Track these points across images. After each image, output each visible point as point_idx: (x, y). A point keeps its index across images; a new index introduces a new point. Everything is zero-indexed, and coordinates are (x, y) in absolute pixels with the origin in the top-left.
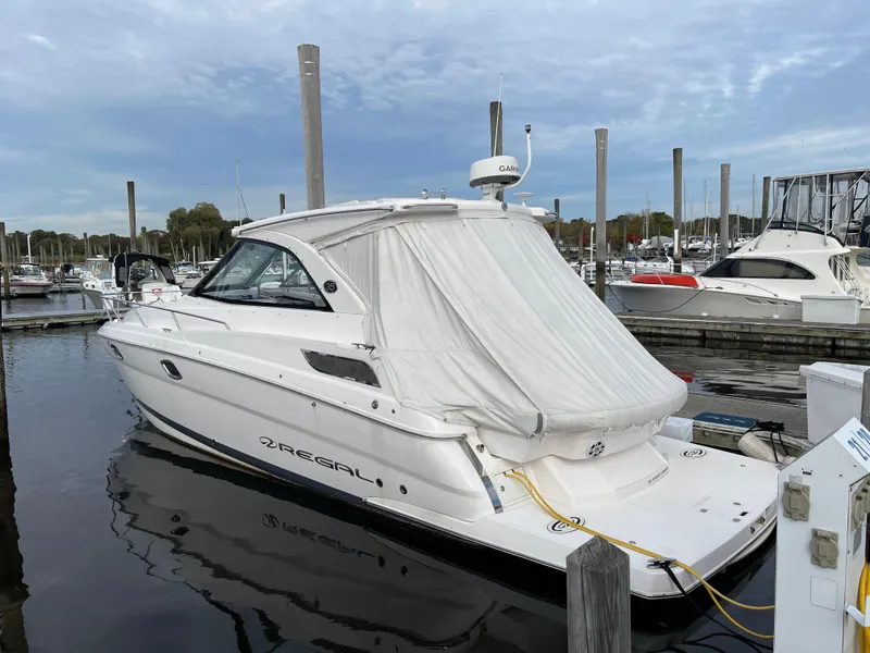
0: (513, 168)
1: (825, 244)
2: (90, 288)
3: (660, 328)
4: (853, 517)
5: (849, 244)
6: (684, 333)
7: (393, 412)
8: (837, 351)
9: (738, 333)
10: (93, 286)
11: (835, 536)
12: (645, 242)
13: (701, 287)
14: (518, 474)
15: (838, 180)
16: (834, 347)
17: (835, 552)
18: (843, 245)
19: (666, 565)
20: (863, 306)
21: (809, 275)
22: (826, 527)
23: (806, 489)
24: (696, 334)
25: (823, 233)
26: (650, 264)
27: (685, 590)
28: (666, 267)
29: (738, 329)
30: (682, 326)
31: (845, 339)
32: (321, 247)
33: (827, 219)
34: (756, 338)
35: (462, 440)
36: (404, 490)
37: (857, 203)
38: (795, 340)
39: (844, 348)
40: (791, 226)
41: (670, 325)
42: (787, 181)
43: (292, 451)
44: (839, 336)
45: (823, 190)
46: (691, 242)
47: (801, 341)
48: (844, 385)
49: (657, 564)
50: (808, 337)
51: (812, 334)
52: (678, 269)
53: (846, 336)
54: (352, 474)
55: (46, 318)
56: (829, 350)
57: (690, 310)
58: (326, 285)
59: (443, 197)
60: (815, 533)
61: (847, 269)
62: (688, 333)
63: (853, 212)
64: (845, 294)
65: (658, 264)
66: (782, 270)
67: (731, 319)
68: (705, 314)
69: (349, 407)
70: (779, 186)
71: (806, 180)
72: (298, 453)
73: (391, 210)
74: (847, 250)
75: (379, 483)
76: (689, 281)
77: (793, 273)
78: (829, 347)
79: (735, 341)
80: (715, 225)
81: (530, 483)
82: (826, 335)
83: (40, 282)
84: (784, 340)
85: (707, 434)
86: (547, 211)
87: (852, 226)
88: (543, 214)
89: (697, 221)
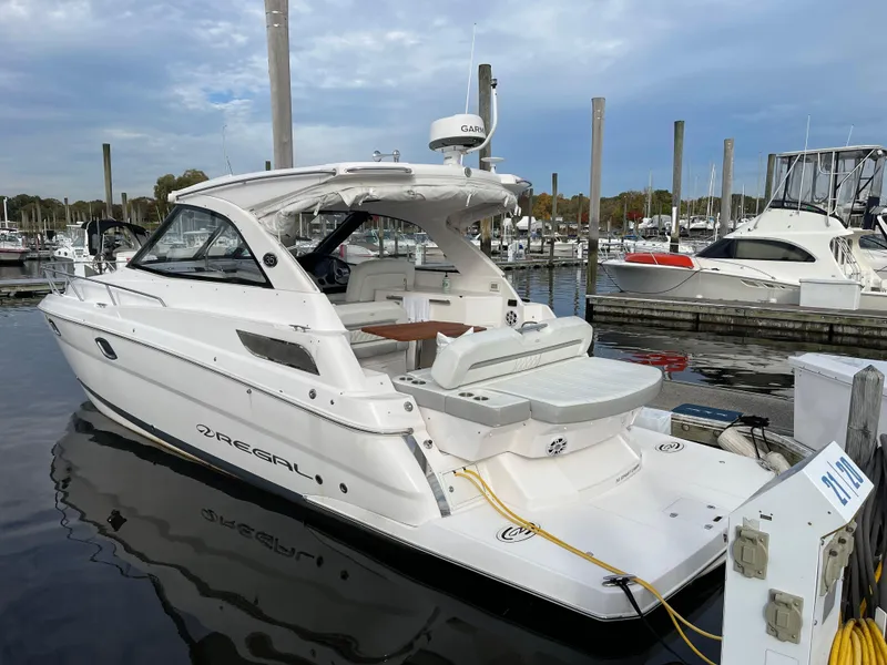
0: (477, 129)
1: (828, 225)
2: (62, 255)
3: (652, 310)
4: (824, 577)
5: (853, 225)
6: (676, 315)
7: (332, 403)
8: (834, 338)
9: (732, 316)
10: (66, 254)
11: (798, 602)
12: (646, 220)
13: (696, 269)
14: (470, 472)
15: (844, 158)
16: (831, 333)
17: (798, 623)
18: (846, 227)
19: (622, 583)
20: (863, 291)
21: (809, 258)
22: (787, 588)
23: (764, 538)
24: (689, 317)
25: (825, 213)
26: (649, 244)
27: (642, 611)
28: (665, 247)
29: (733, 313)
30: (676, 308)
31: (843, 325)
32: (260, 215)
33: (830, 199)
34: (751, 323)
35: (408, 435)
36: (344, 488)
37: (863, 183)
38: (791, 325)
39: (842, 335)
40: (793, 205)
41: (663, 308)
42: (791, 158)
43: (229, 441)
44: (837, 322)
45: (828, 168)
46: (693, 222)
47: (798, 326)
48: (836, 380)
49: (614, 581)
50: (805, 322)
51: (807, 320)
52: (674, 248)
53: (844, 322)
54: (291, 469)
55: (14, 286)
56: (826, 337)
57: (684, 291)
58: (265, 259)
59: (396, 160)
60: (773, 596)
61: (849, 252)
62: (682, 316)
63: (858, 192)
64: (845, 278)
65: (658, 244)
66: (782, 252)
67: (726, 302)
68: (700, 297)
69: (284, 395)
70: (783, 162)
71: (810, 158)
72: (236, 443)
73: (334, 174)
74: (850, 231)
75: (319, 479)
76: (685, 261)
77: (793, 255)
78: (826, 333)
79: (730, 325)
80: (717, 205)
81: (483, 483)
82: (823, 320)
83: (17, 248)
84: (779, 325)
85: (687, 428)
86: (519, 179)
87: (857, 206)
88: (514, 182)
89: (700, 200)
